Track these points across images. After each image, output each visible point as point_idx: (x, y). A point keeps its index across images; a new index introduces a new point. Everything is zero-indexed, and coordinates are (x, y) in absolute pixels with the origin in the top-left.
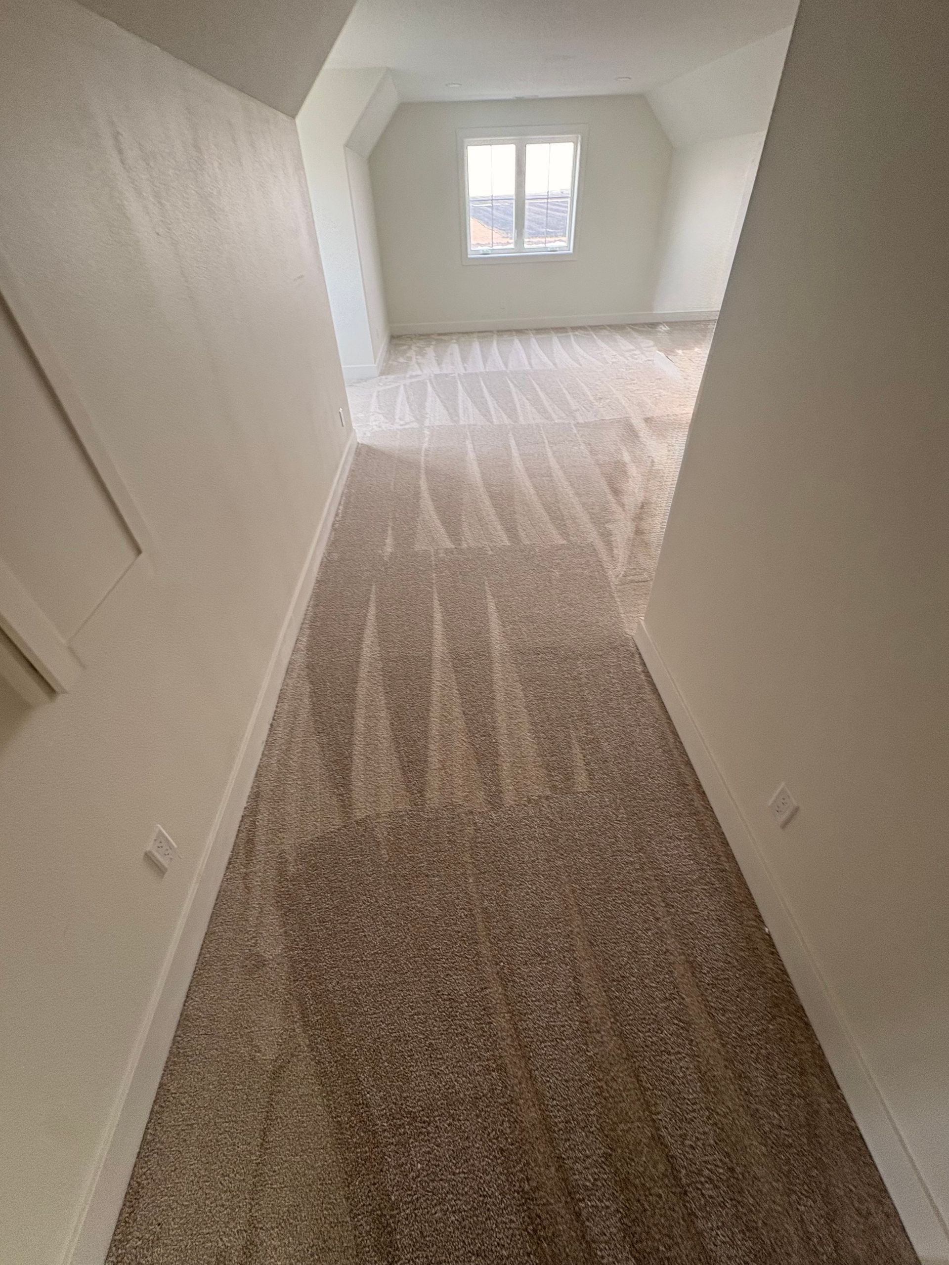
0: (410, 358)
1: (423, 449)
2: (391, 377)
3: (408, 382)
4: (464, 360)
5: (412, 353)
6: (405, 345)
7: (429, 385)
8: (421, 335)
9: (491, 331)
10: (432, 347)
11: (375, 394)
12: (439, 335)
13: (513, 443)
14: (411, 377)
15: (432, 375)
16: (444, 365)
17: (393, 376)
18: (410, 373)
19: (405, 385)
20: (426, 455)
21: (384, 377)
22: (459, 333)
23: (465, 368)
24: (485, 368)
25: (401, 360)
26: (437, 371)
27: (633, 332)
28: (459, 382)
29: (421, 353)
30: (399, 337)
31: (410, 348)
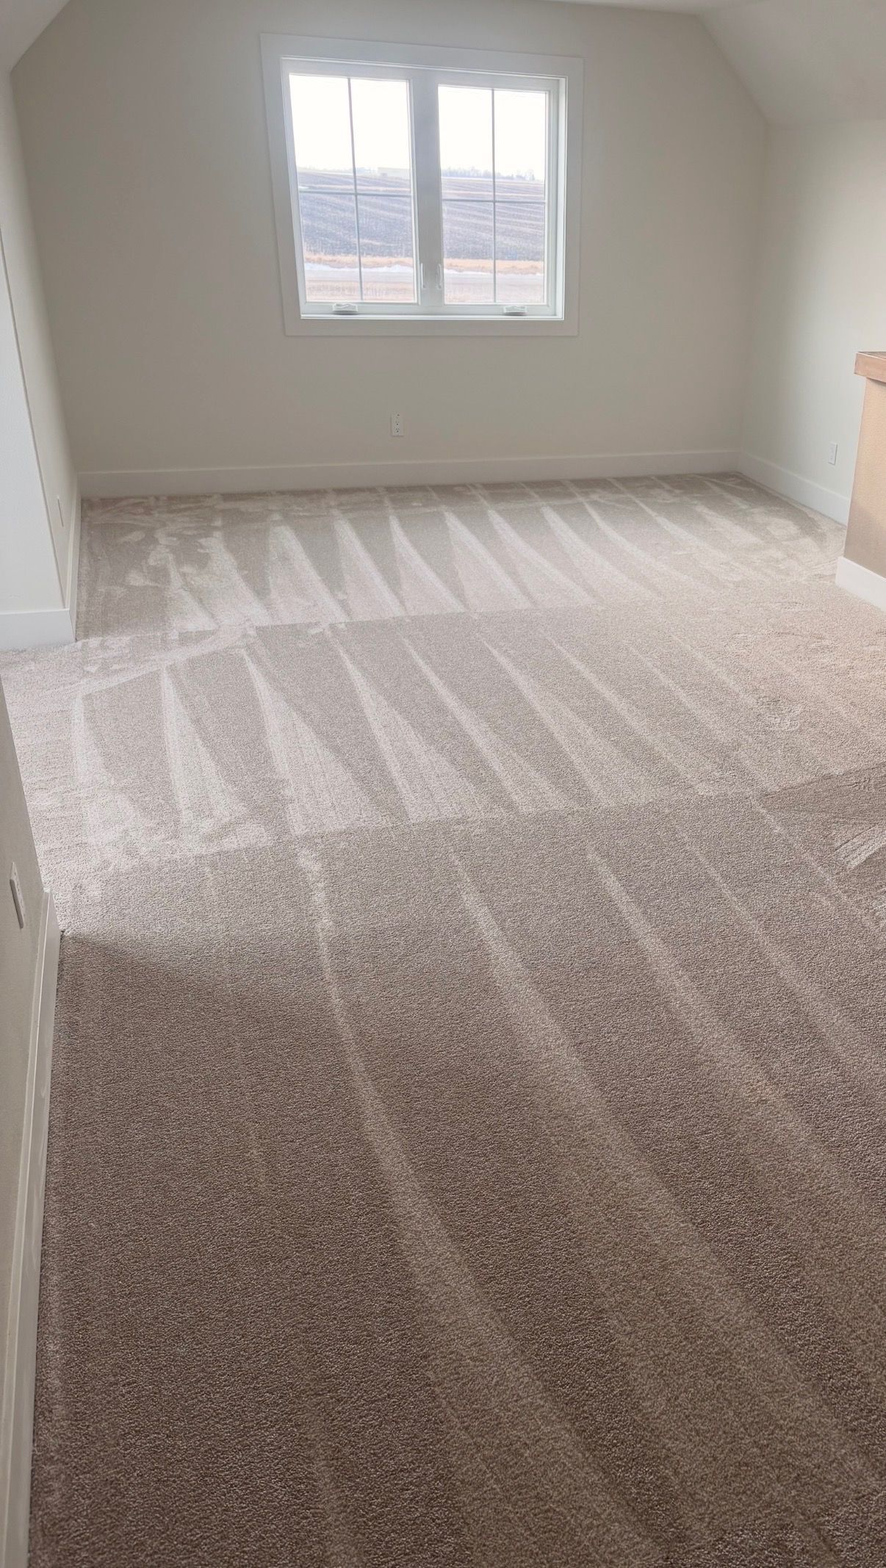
0: (160, 574)
1: (324, 949)
2: (119, 642)
3: (179, 656)
4: (333, 578)
5: (161, 554)
6: (132, 528)
7: (252, 668)
8: (171, 498)
9: (372, 490)
10: (217, 534)
11: (78, 710)
12: (227, 497)
13: (613, 885)
14: (185, 639)
15: (252, 632)
16: (274, 595)
17: (126, 639)
18: (177, 625)
19: (172, 669)
20: (345, 976)
21: (94, 642)
22: (282, 493)
23: (343, 605)
24: (402, 602)
25: (136, 579)
26: (257, 614)
27: (727, 496)
28: (345, 657)
29: (190, 553)
30: (108, 503)
31: (150, 539)
